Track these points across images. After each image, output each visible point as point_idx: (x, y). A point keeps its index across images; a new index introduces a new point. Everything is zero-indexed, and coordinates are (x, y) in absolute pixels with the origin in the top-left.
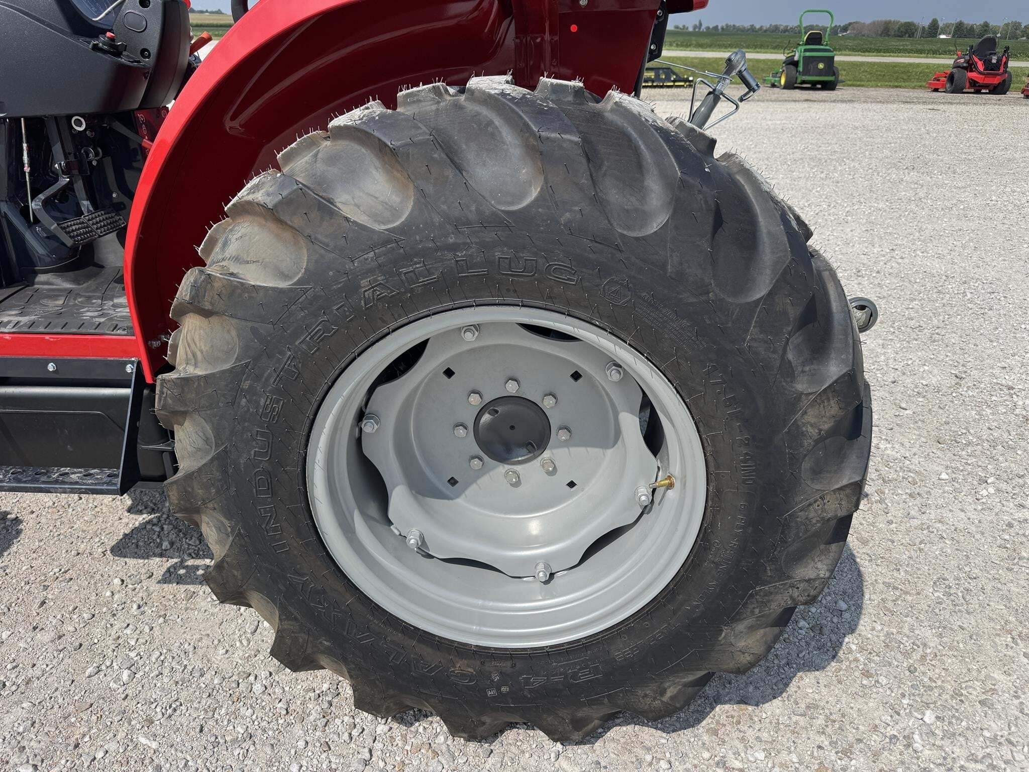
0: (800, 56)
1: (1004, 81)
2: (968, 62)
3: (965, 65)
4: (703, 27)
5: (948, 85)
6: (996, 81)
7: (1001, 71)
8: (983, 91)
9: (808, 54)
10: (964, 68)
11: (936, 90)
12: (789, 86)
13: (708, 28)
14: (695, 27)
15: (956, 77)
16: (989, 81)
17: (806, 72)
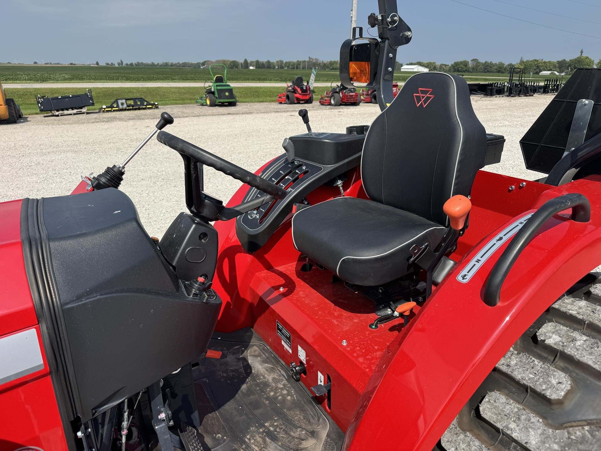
0: (214, 89)
1: (310, 97)
2: (293, 89)
3: (292, 90)
4: (124, 64)
5: (287, 101)
6: (307, 98)
7: (308, 93)
8: (301, 102)
9: (219, 88)
10: (293, 92)
11: (281, 103)
12: (213, 105)
13: (127, 64)
14: (119, 64)
15: (290, 96)
16: (304, 98)
17: (220, 97)
